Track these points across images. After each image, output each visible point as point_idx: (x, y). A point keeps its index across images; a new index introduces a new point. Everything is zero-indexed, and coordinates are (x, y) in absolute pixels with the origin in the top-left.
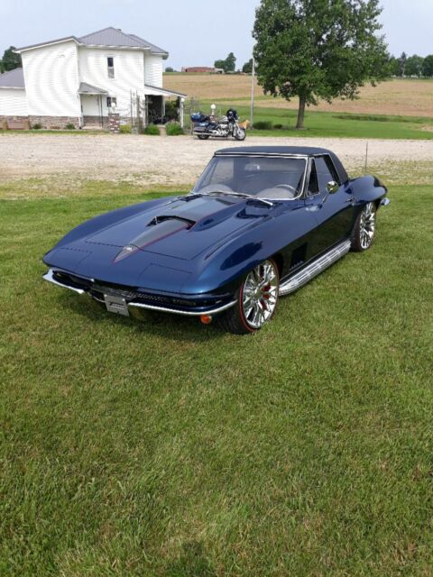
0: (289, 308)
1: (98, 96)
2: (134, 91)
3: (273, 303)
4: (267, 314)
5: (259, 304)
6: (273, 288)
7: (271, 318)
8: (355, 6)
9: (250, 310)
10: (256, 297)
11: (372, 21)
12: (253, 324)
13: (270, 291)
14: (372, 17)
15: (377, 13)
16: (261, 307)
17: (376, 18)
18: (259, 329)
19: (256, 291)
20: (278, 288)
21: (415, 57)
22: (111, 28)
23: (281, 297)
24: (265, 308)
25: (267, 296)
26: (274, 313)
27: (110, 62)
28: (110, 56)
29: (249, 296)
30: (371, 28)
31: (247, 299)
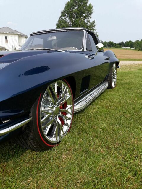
0: (82, 122)
1: (2, 49)
2: (14, 46)
3: (69, 119)
4: (65, 128)
5: (58, 120)
6: (69, 106)
7: (69, 131)
8: (87, 23)
9: (49, 126)
10: (55, 114)
11: (93, 28)
12: (53, 139)
13: (67, 108)
14: (93, 27)
15: (95, 26)
16: (60, 122)
17: (94, 27)
18: (58, 143)
19: (54, 109)
20: (73, 106)
21: (105, 42)
22: (6, 27)
23: (75, 114)
24: (63, 123)
25: (65, 113)
26: (71, 127)
27: (6, 38)
28: (6, 36)
29: (47, 113)
30: (93, 30)
31: (46, 116)
